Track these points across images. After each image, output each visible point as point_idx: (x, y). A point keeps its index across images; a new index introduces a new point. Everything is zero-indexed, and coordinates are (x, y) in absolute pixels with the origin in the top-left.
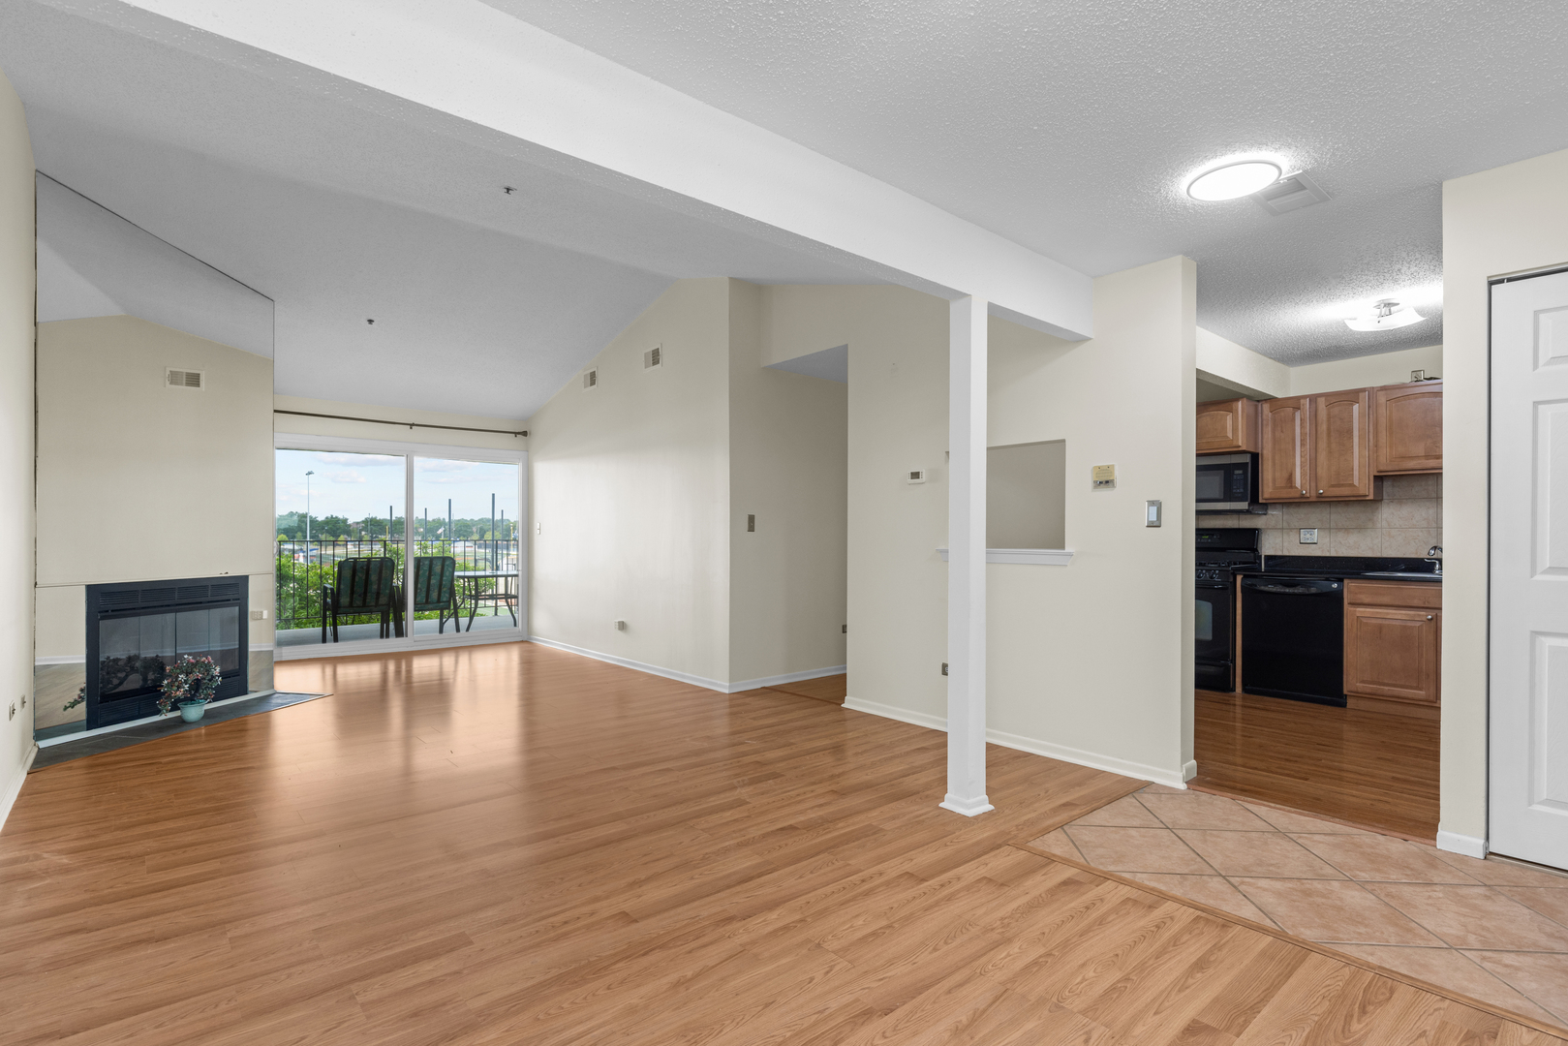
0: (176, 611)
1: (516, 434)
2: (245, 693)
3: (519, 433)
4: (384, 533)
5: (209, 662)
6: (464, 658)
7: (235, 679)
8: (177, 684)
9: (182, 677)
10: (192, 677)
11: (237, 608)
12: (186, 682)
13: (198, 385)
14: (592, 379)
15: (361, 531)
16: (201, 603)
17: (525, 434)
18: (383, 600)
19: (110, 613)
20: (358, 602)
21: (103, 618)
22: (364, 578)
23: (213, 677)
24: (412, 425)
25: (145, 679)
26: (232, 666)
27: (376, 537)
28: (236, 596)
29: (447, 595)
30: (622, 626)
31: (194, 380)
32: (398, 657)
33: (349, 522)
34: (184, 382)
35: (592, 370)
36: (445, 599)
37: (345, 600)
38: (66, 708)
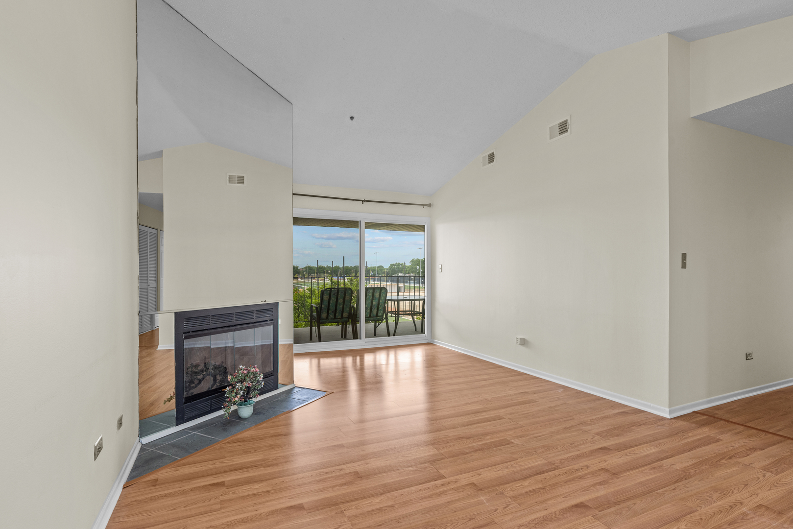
0: (234, 330)
1: (423, 205)
2: (277, 388)
3: (426, 205)
4: (314, 273)
5: (256, 371)
6: (392, 354)
7: (271, 380)
8: (235, 391)
9: (238, 385)
10: (246, 384)
11: (272, 327)
12: (241, 389)
13: (243, 183)
14: (491, 158)
15: (304, 272)
16: (249, 323)
17: (430, 205)
18: (345, 315)
19: (191, 334)
20: (331, 316)
21: (186, 338)
22: (335, 301)
23: (258, 381)
24: (363, 201)
25: (215, 380)
26: (269, 369)
27: (311, 275)
28: (271, 318)
29: (382, 312)
30: (524, 342)
31: (241, 180)
32: (354, 353)
33: (299, 268)
34: (236, 181)
35: (491, 152)
36: (380, 315)
37: (324, 315)
38: (165, 402)
